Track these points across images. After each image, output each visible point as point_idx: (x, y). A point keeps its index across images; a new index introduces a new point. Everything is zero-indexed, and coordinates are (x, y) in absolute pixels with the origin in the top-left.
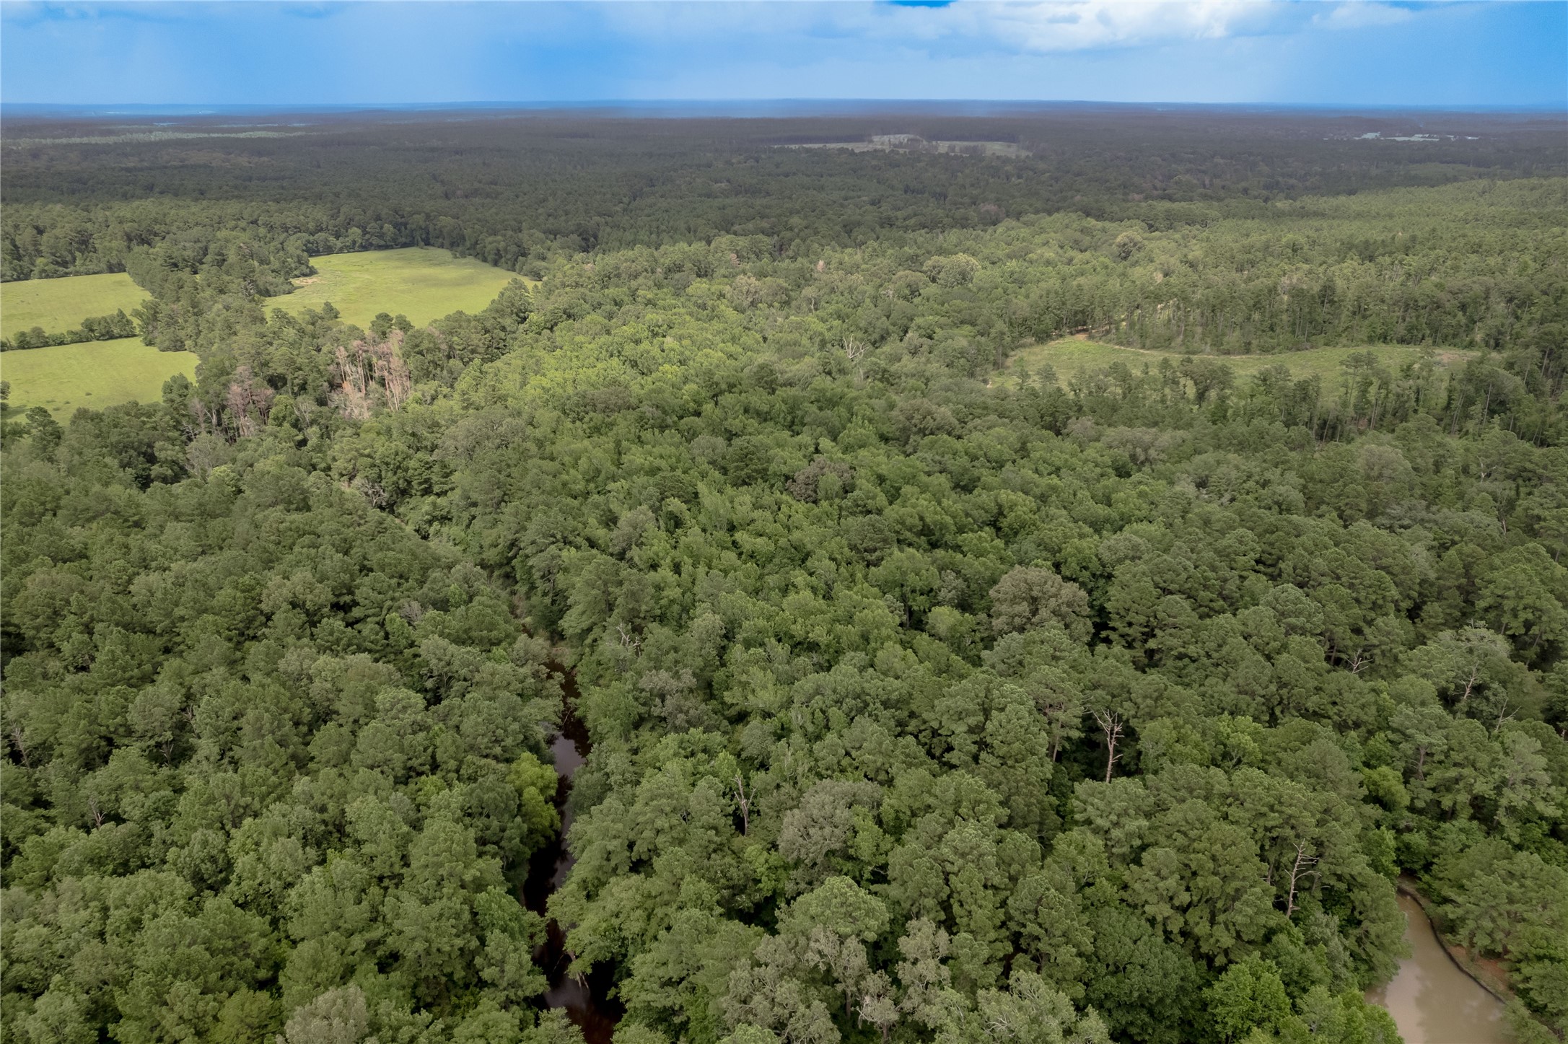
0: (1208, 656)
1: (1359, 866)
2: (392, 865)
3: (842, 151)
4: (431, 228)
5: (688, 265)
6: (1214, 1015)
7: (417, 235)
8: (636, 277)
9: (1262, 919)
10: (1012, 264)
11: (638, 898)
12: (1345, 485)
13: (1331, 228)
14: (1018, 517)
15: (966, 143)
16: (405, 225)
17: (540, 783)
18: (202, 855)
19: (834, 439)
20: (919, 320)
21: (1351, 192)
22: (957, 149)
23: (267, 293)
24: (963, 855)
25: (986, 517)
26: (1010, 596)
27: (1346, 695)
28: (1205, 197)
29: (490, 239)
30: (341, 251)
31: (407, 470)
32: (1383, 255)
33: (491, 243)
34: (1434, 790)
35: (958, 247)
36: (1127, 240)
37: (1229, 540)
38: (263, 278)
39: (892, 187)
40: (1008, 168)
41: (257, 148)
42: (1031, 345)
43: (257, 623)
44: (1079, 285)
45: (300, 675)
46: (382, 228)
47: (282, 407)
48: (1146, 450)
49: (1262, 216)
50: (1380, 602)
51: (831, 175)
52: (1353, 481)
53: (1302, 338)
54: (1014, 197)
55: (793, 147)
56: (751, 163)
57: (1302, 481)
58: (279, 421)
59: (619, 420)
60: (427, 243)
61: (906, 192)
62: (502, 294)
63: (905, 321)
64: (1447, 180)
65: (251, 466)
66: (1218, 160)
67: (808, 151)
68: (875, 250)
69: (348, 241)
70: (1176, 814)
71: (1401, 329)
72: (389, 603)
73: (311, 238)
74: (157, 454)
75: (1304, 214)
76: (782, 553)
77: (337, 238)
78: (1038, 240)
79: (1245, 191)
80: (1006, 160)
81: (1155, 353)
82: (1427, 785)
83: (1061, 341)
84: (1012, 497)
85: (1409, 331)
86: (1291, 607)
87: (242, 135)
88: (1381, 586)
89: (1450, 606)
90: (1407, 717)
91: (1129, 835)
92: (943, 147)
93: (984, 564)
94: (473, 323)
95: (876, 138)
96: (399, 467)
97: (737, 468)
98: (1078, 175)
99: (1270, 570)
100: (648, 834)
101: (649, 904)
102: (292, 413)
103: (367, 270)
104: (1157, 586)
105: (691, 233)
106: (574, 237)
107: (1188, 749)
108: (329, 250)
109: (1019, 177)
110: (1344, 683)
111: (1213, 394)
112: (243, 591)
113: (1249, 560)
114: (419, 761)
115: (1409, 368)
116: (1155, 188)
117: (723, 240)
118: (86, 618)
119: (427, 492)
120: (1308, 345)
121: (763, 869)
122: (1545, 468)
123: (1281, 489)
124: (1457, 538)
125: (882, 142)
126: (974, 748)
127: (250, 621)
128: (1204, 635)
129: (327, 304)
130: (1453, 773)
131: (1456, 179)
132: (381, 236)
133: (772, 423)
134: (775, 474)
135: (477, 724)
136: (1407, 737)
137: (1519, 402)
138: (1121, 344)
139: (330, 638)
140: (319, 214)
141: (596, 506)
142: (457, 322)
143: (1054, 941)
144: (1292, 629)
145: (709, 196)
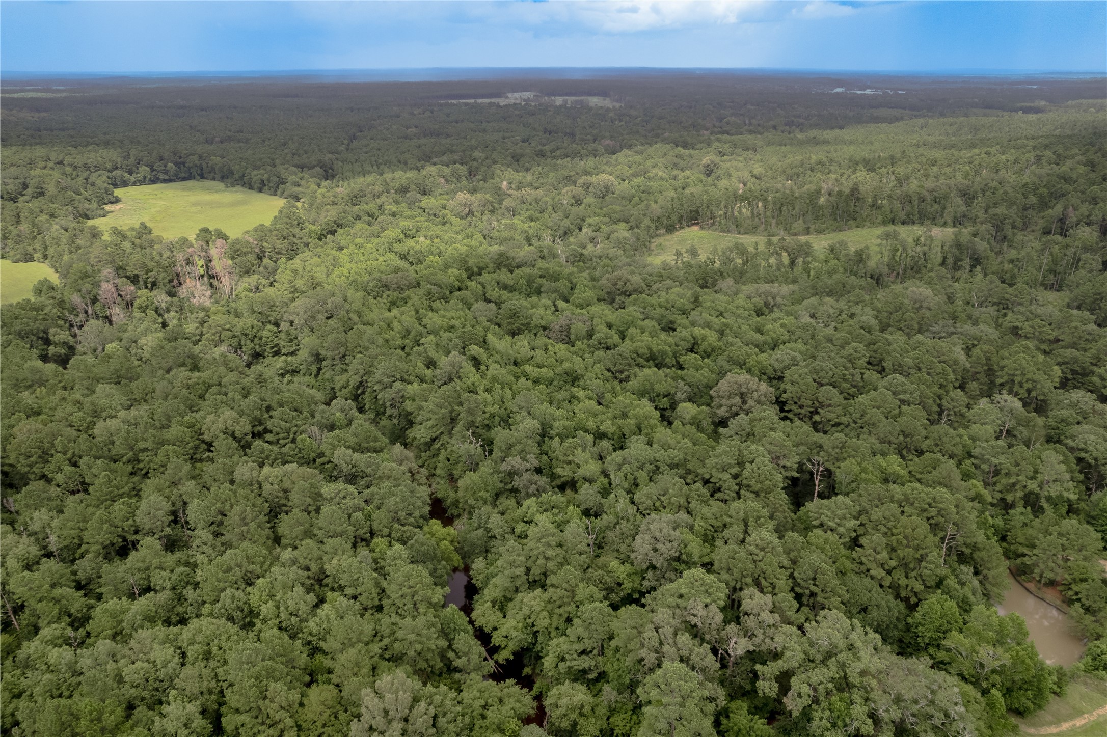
0: (855, 423)
1: (980, 537)
2: (372, 599)
3: (491, 104)
4: (204, 166)
5: (413, 187)
6: (915, 633)
7: (194, 171)
8: (379, 197)
9: (938, 571)
10: (638, 181)
11: (542, 604)
12: (903, 314)
13: (836, 151)
14: (710, 344)
15: (573, 98)
16: (184, 164)
17: (450, 539)
18: (233, 606)
19: (567, 301)
20: (589, 220)
21: (841, 128)
22: (569, 102)
23: (87, 217)
24: (763, 549)
25: (688, 346)
26: (727, 394)
27: (944, 439)
28: (751, 132)
29: (255, 172)
30: (134, 184)
31: (261, 339)
32: (880, 168)
33: (256, 175)
34: (1001, 492)
35: (597, 171)
36: (709, 162)
37: (849, 350)
38: (81, 205)
39: (535, 129)
40: (611, 114)
41: (35, 105)
42: (663, 235)
43: (201, 450)
44: (692, 193)
45: (251, 482)
46: (165, 166)
47: (144, 298)
48: (774, 298)
49: (791, 144)
50: (944, 383)
51: (488, 122)
52: (908, 311)
53: (842, 223)
54: (622, 134)
55: (454, 102)
56: (428, 114)
57: (875, 313)
58: (144, 309)
59: (412, 295)
60: (202, 177)
61: (545, 133)
62: (281, 212)
63: (579, 221)
64: (897, 119)
65: (135, 342)
66: (749, 106)
67: (466, 104)
68: (540, 173)
69: (140, 176)
70: (876, 514)
71: (902, 215)
72: (295, 429)
73: (110, 174)
74: (51, 338)
75: (815, 142)
76: (558, 378)
77: (131, 173)
78: (649, 163)
79: (775, 127)
80: (608, 110)
81: (748, 237)
82: (997, 489)
83: (682, 231)
84: (703, 332)
85: (908, 216)
86: (900, 388)
87: (16, 95)
88: (944, 373)
89: (981, 384)
90: (983, 448)
91: (848, 530)
92: (559, 100)
93: (702, 374)
94: (274, 233)
95: (510, 95)
96: (255, 336)
97: (509, 323)
98: (661, 118)
99: (876, 368)
100: (541, 561)
101: (549, 607)
102: (153, 303)
103: (161, 198)
104: (814, 381)
105: (404, 165)
106: (318, 169)
107: (870, 476)
108: (125, 184)
109: (621, 121)
110: (942, 431)
111: (800, 260)
112: (188, 428)
113: (863, 362)
114: (364, 531)
115: (918, 239)
116: (714, 126)
117: (430, 169)
118: (69, 455)
119: (277, 353)
120: (846, 228)
121: (624, 575)
122: (1016, 296)
123: (864, 318)
124: (975, 342)
125: (514, 98)
126: (737, 488)
127: (196, 448)
128: (851, 409)
129: (142, 224)
130: (1012, 480)
131: (902, 119)
132: (166, 172)
133: (516, 293)
134: (536, 326)
135: (396, 503)
136: (983, 461)
137: (987, 258)
138: (724, 232)
139: (263, 456)
140: (112, 155)
141: (419, 354)
142: (261, 232)
143: (827, 595)
144: (903, 402)
145: (406, 138)
